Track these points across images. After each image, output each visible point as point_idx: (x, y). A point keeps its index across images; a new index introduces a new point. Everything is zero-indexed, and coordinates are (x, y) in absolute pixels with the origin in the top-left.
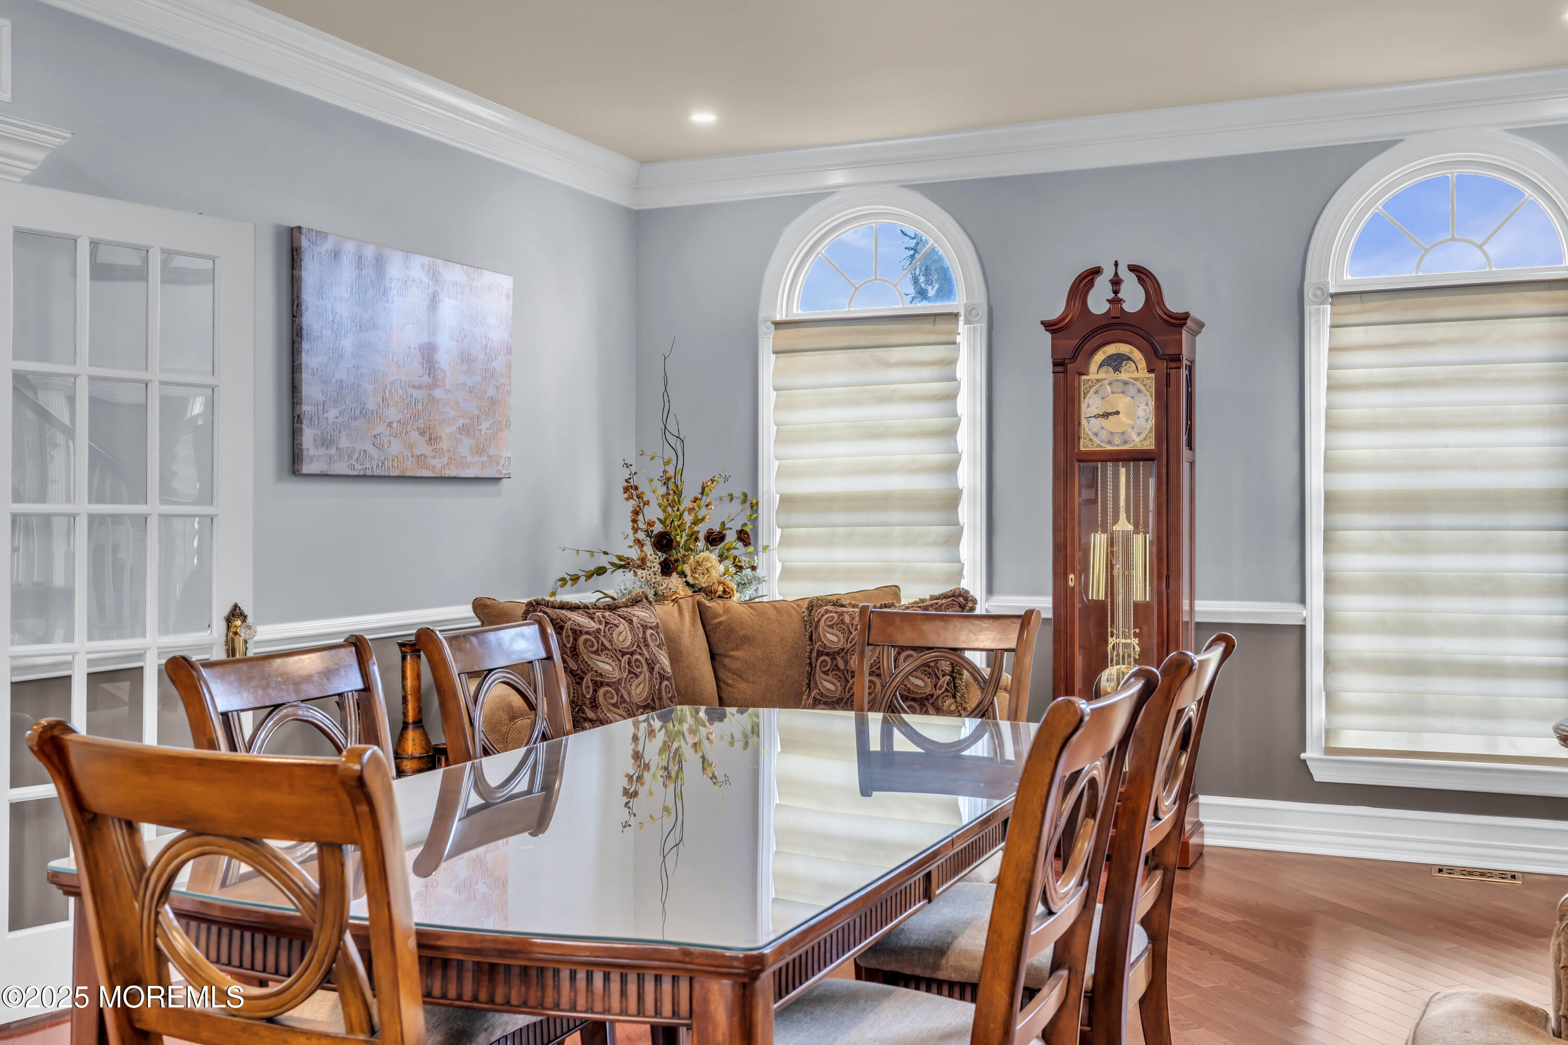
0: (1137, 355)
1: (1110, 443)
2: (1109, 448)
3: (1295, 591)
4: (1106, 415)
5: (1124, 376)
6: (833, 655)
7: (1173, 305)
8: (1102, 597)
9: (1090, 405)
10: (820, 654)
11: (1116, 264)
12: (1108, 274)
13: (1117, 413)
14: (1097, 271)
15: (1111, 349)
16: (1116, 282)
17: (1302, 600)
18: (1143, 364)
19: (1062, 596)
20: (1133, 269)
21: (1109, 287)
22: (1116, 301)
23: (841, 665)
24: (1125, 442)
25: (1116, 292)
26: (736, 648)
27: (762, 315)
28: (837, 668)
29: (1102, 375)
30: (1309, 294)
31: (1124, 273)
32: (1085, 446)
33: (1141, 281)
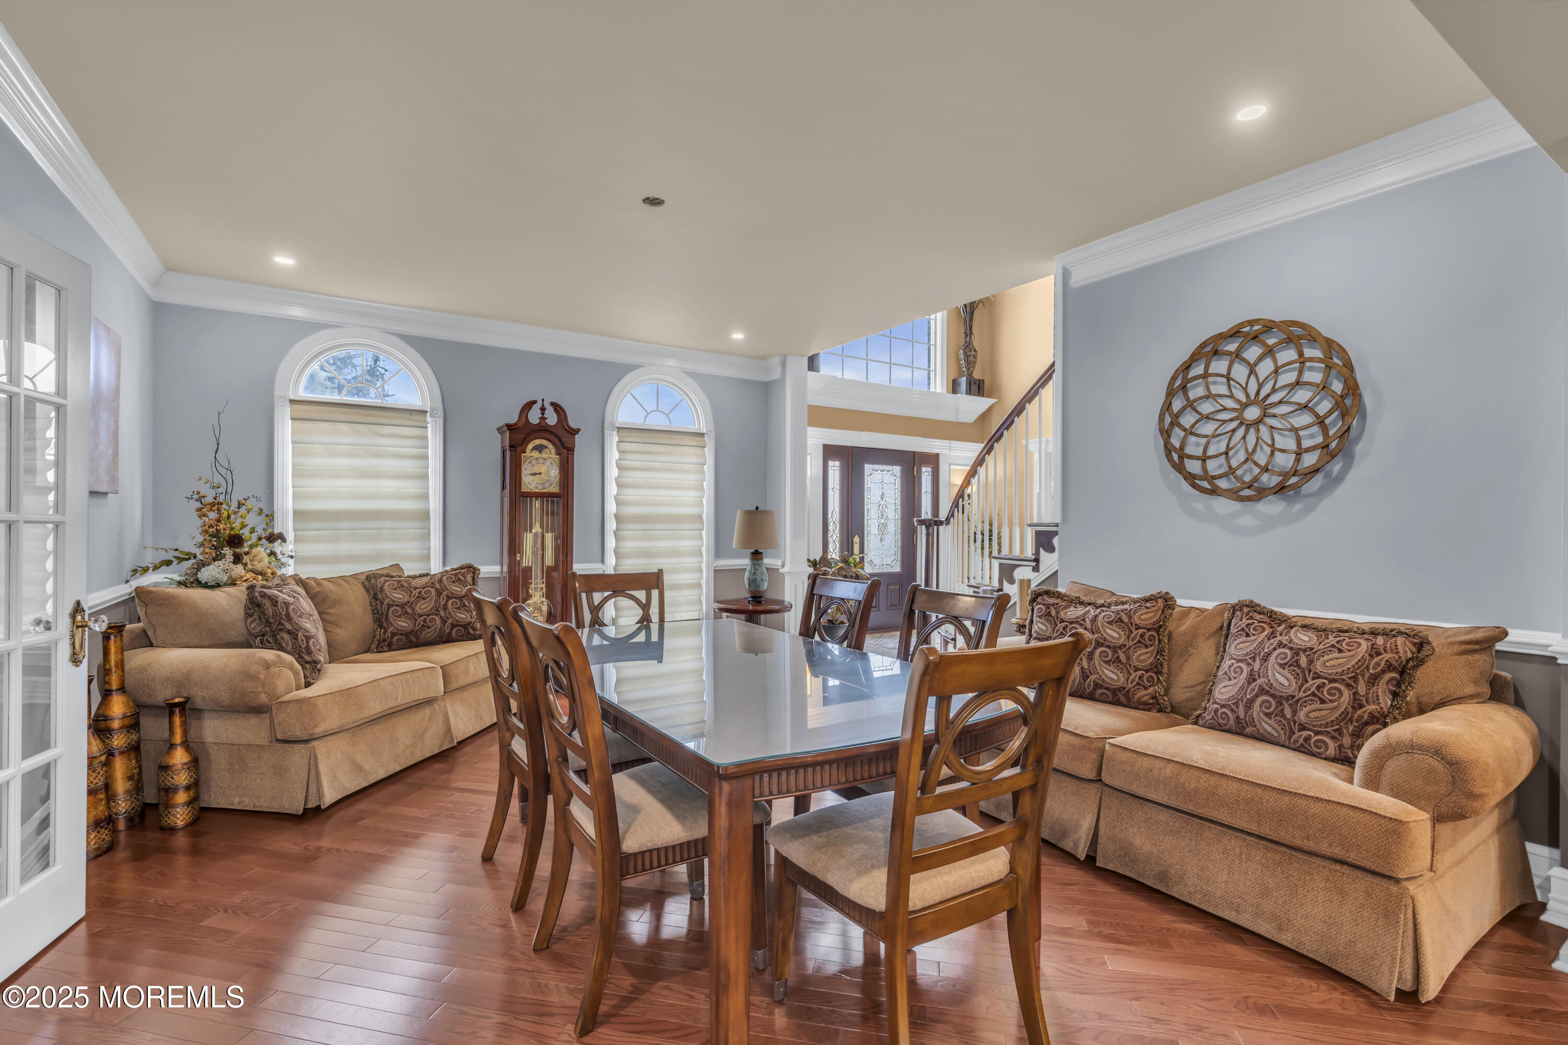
0: (550, 446)
1: (536, 488)
2: (536, 490)
3: (599, 557)
4: (534, 474)
5: (544, 455)
6: (402, 606)
7: (573, 424)
8: (530, 565)
9: (526, 470)
10: (389, 606)
11: (543, 400)
12: (539, 405)
13: (541, 474)
14: (535, 402)
15: (538, 442)
16: (543, 409)
17: (603, 561)
18: (553, 451)
19: (513, 564)
20: (553, 404)
21: (539, 412)
22: (543, 419)
23: (409, 611)
24: (544, 488)
25: (543, 414)
26: (330, 608)
27: (277, 392)
28: (406, 613)
29: (532, 454)
30: (607, 425)
31: (547, 405)
32: (524, 489)
33: (556, 410)
